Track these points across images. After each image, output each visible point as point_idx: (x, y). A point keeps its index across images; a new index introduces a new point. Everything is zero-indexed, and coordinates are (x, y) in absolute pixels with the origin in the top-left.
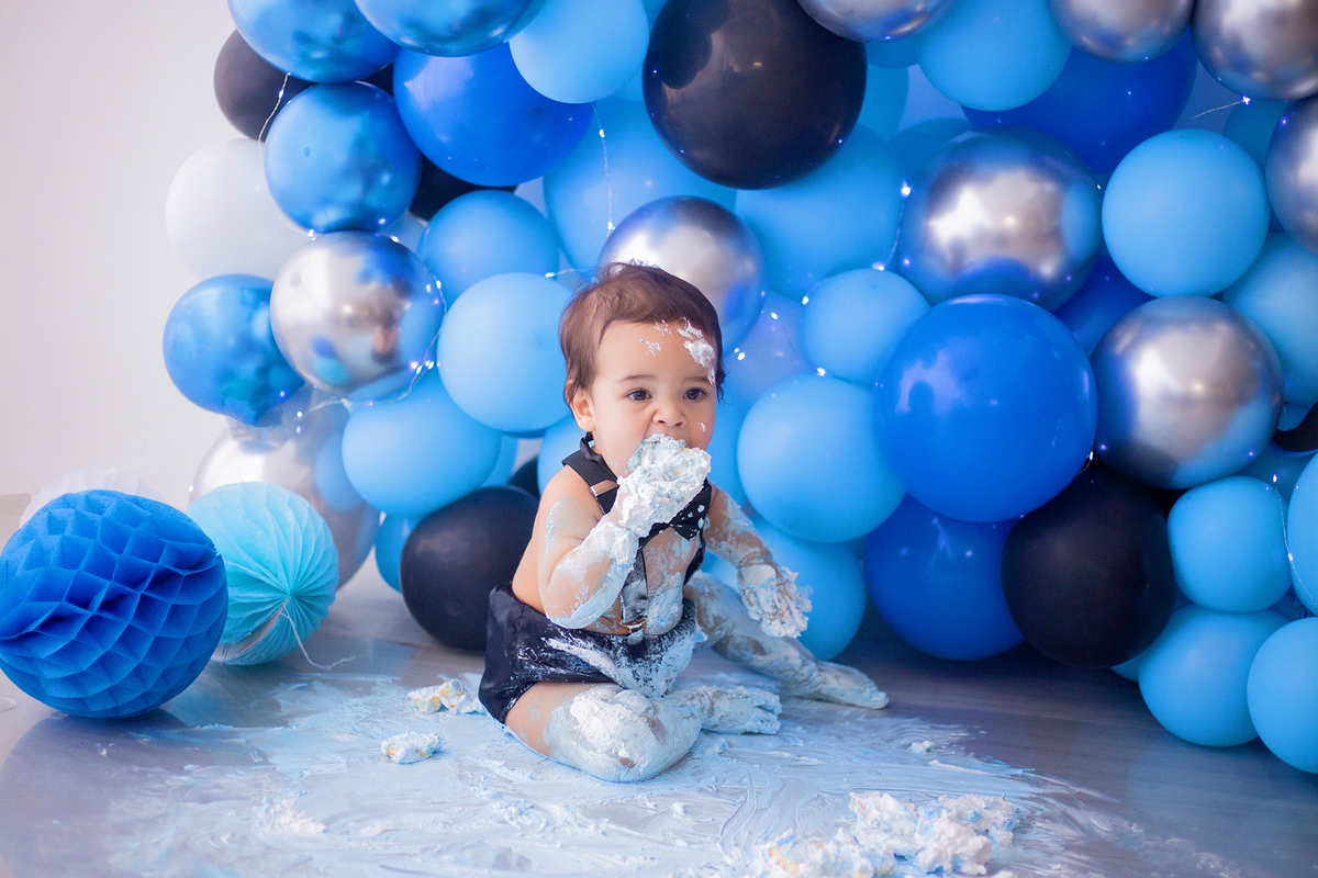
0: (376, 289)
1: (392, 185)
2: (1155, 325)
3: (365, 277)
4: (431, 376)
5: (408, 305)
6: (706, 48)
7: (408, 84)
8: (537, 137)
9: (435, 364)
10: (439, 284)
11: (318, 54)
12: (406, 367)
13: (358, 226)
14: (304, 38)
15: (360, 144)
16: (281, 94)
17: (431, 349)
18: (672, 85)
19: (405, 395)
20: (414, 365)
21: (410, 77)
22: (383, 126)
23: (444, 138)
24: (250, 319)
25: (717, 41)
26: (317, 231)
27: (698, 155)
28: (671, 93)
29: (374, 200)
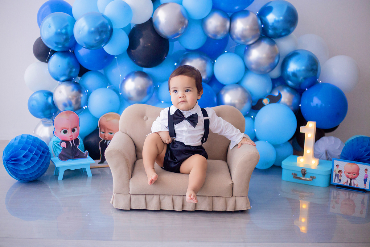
0: (75, 92)
1: (75, 71)
2: (227, 90)
3: (73, 90)
4: (87, 109)
5: (82, 95)
6: (139, 42)
7: (78, 51)
8: (105, 61)
9: (87, 107)
10: (87, 91)
11: (60, 46)
12: (82, 108)
13: (69, 80)
14: (57, 43)
15: (69, 64)
16: (50, 53)
17: (87, 103)
18: (133, 49)
19: (81, 113)
20: (84, 107)
21: (79, 50)
22: (73, 59)
23: (86, 61)
24: (47, 99)
25: (141, 40)
26: (60, 81)
27: (139, 63)
28: (132, 51)
29: (72, 74)
